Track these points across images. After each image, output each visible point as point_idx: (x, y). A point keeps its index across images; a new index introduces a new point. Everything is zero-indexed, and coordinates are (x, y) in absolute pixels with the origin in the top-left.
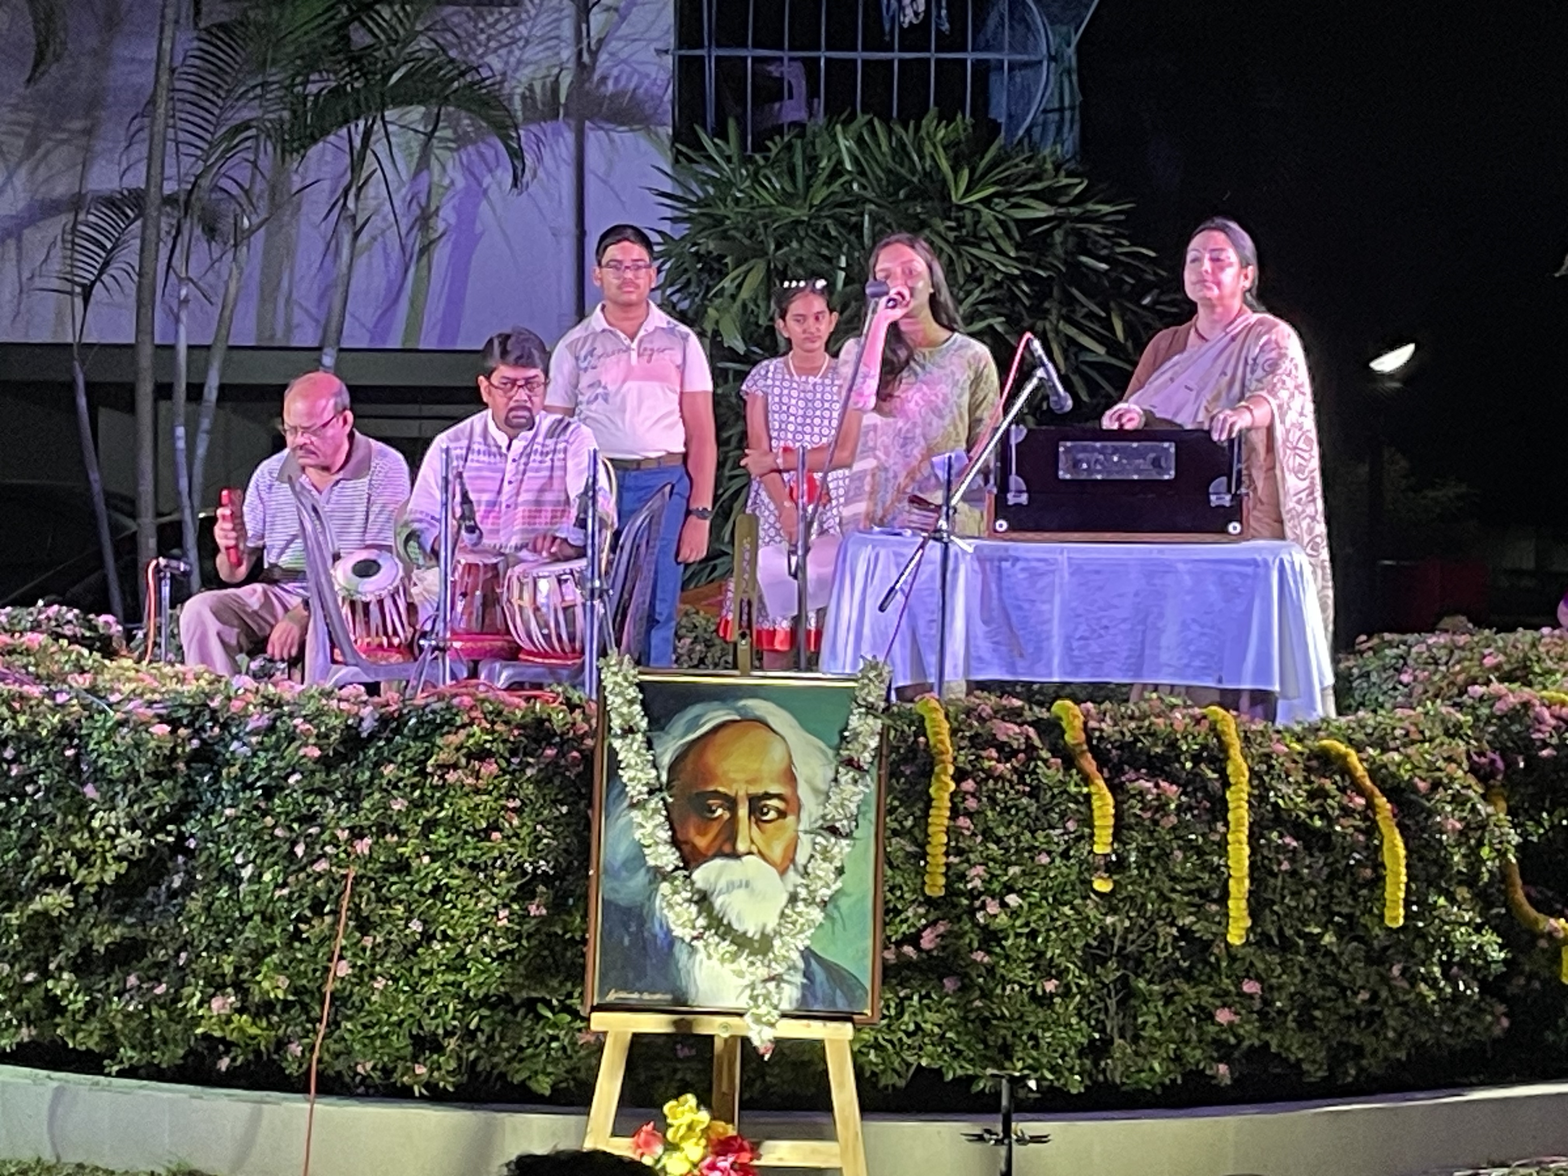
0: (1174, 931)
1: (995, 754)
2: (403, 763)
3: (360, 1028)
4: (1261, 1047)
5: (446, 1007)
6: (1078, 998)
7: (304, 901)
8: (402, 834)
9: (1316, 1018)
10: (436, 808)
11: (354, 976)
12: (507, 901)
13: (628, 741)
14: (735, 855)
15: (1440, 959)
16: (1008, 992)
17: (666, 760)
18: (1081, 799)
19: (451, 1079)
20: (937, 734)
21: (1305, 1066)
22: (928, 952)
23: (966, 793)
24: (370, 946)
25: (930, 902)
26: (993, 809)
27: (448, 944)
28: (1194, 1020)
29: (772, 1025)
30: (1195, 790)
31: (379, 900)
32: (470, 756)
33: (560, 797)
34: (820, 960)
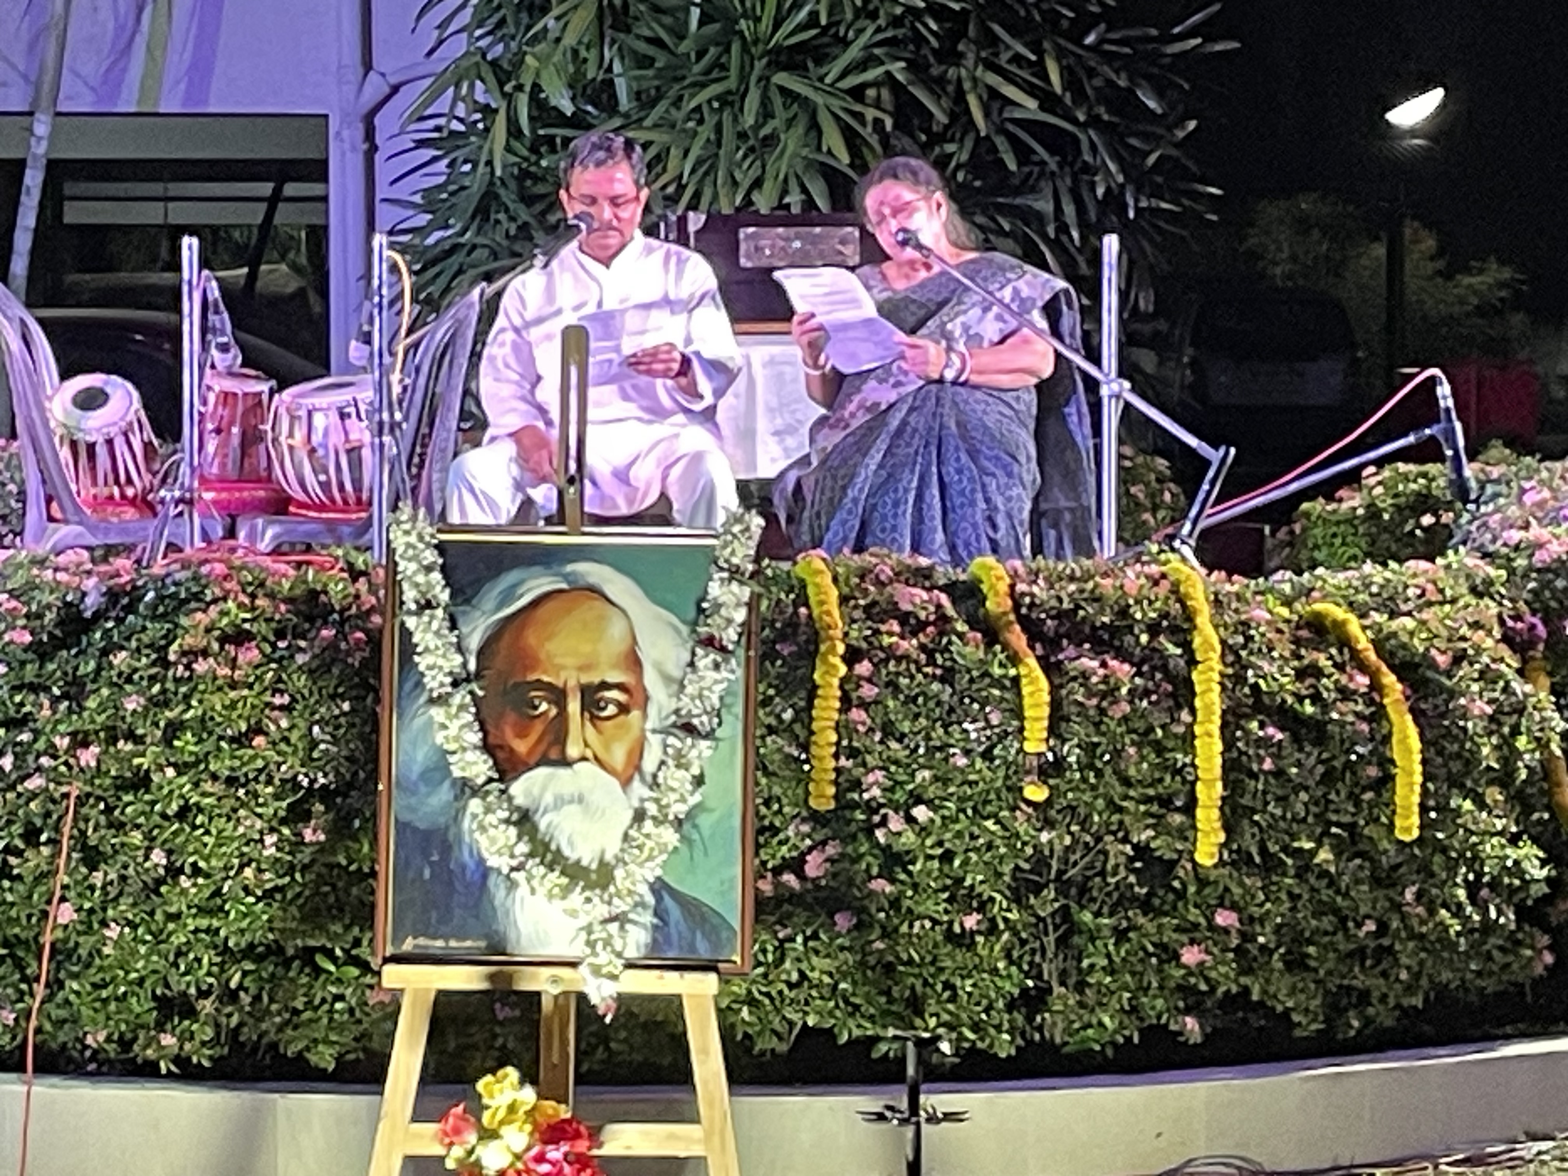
0: (1128, 849)
1: (896, 628)
2: (138, 650)
3: (89, 988)
4: (1238, 994)
5: (198, 960)
6: (1006, 936)
7: (13, 828)
8: (139, 740)
9: (1308, 956)
10: (181, 707)
11: (81, 922)
12: (274, 823)
13: (426, 619)
14: (565, 762)
15: (1466, 880)
16: (916, 930)
17: (474, 642)
18: (1007, 683)
19: (208, 1052)
20: (822, 603)
21: (1296, 1018)
22: (814, 880)
23: (860, 678)
24: (99, 884)
25: (816, 818)
26: (895, 698)
27: (200, 881)
28: (1154, 960)
29: (615, 978)
30: (1154, 669)
31: (110, 826)
32: (224, 640)
33: (341, 690)
34: (675, 894)
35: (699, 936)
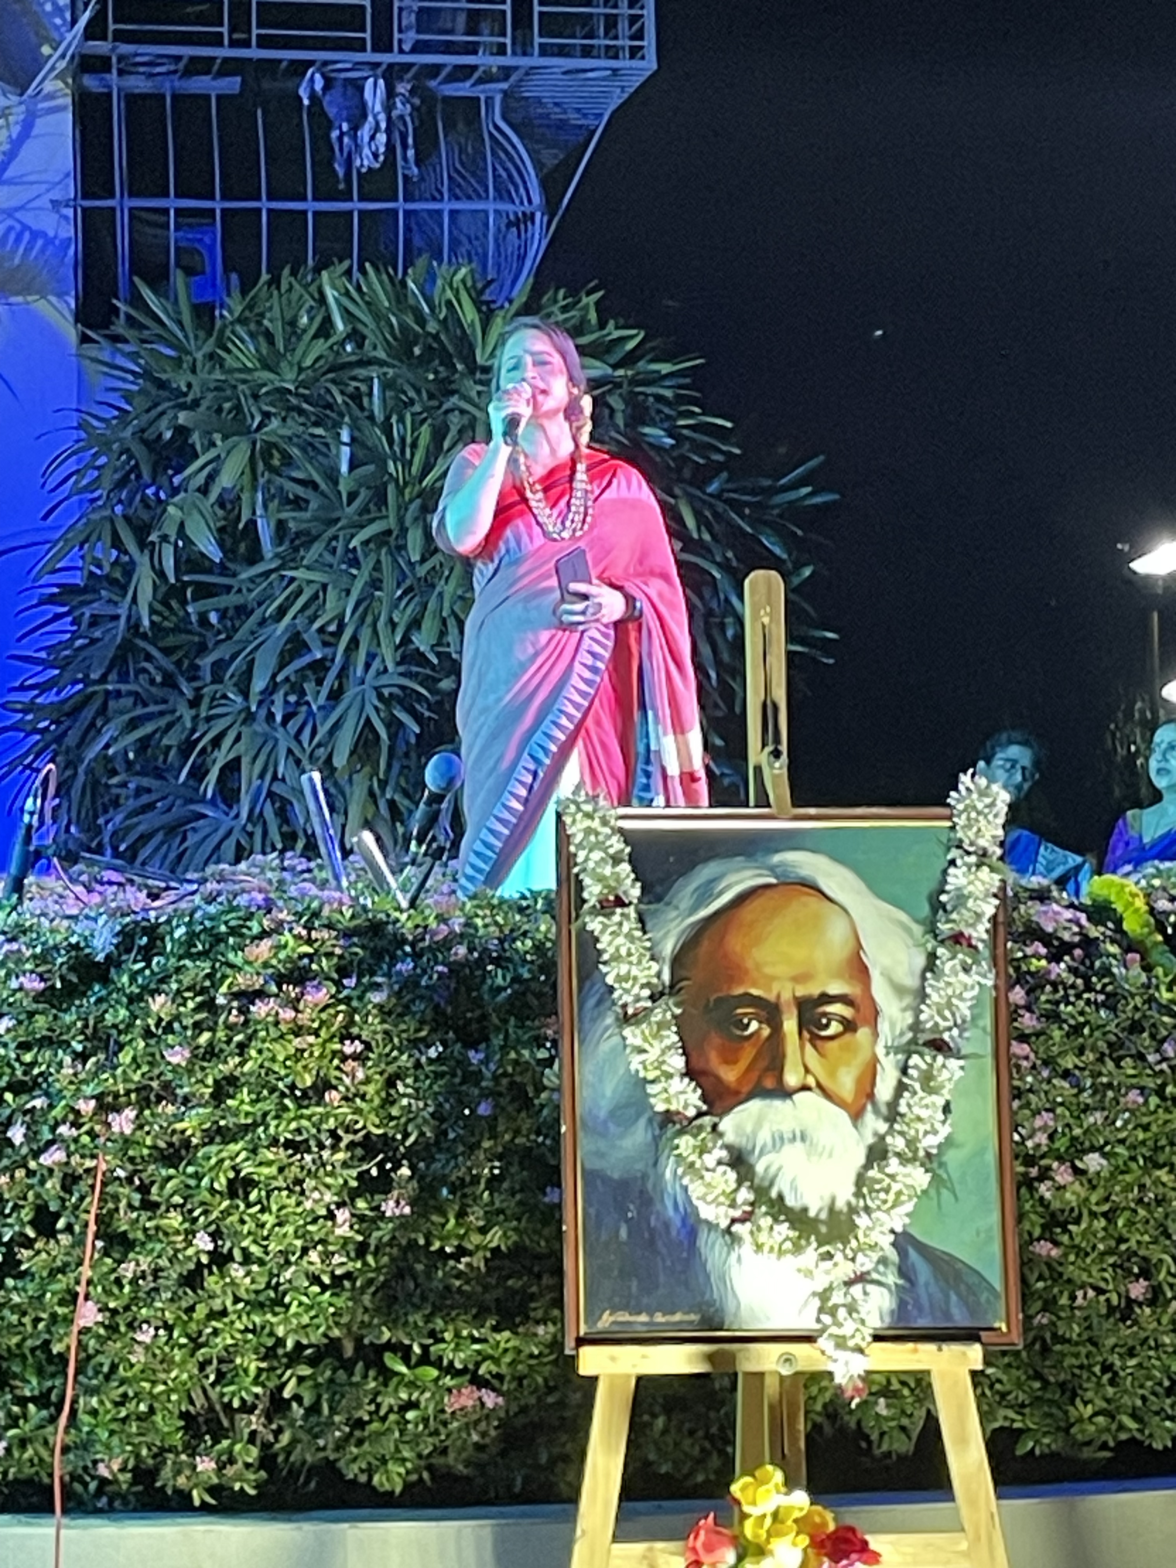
1: (1043, 951)
2: (178, 992)
7: (23, 1212)
8: (180, 1101)
11: (105, 1325)
12: (346, 1196)
14: (786, 1094)
17: (668, 948)
19: (252, 1477)
24: (130, 1275)
27: (255, 1268)
29: (861, 1351)
31: (145, 1206)
32: (280, 979)
33: (423, 1033)
34: (923, 1249)
35: (954, 1298)
